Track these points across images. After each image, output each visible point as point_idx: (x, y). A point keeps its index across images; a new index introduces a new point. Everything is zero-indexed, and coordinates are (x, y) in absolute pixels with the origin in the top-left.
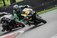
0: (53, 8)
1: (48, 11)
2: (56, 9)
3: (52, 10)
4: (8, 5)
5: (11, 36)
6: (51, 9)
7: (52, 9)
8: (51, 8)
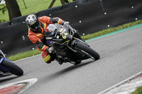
0: (101, 30)
1: (90, 38)
2: (108, 32)
3: (99, 35)
4: (4, 21)
5: (9, 89)
6: (97, 33)
7: (100, 32)
8: (98, 31)
